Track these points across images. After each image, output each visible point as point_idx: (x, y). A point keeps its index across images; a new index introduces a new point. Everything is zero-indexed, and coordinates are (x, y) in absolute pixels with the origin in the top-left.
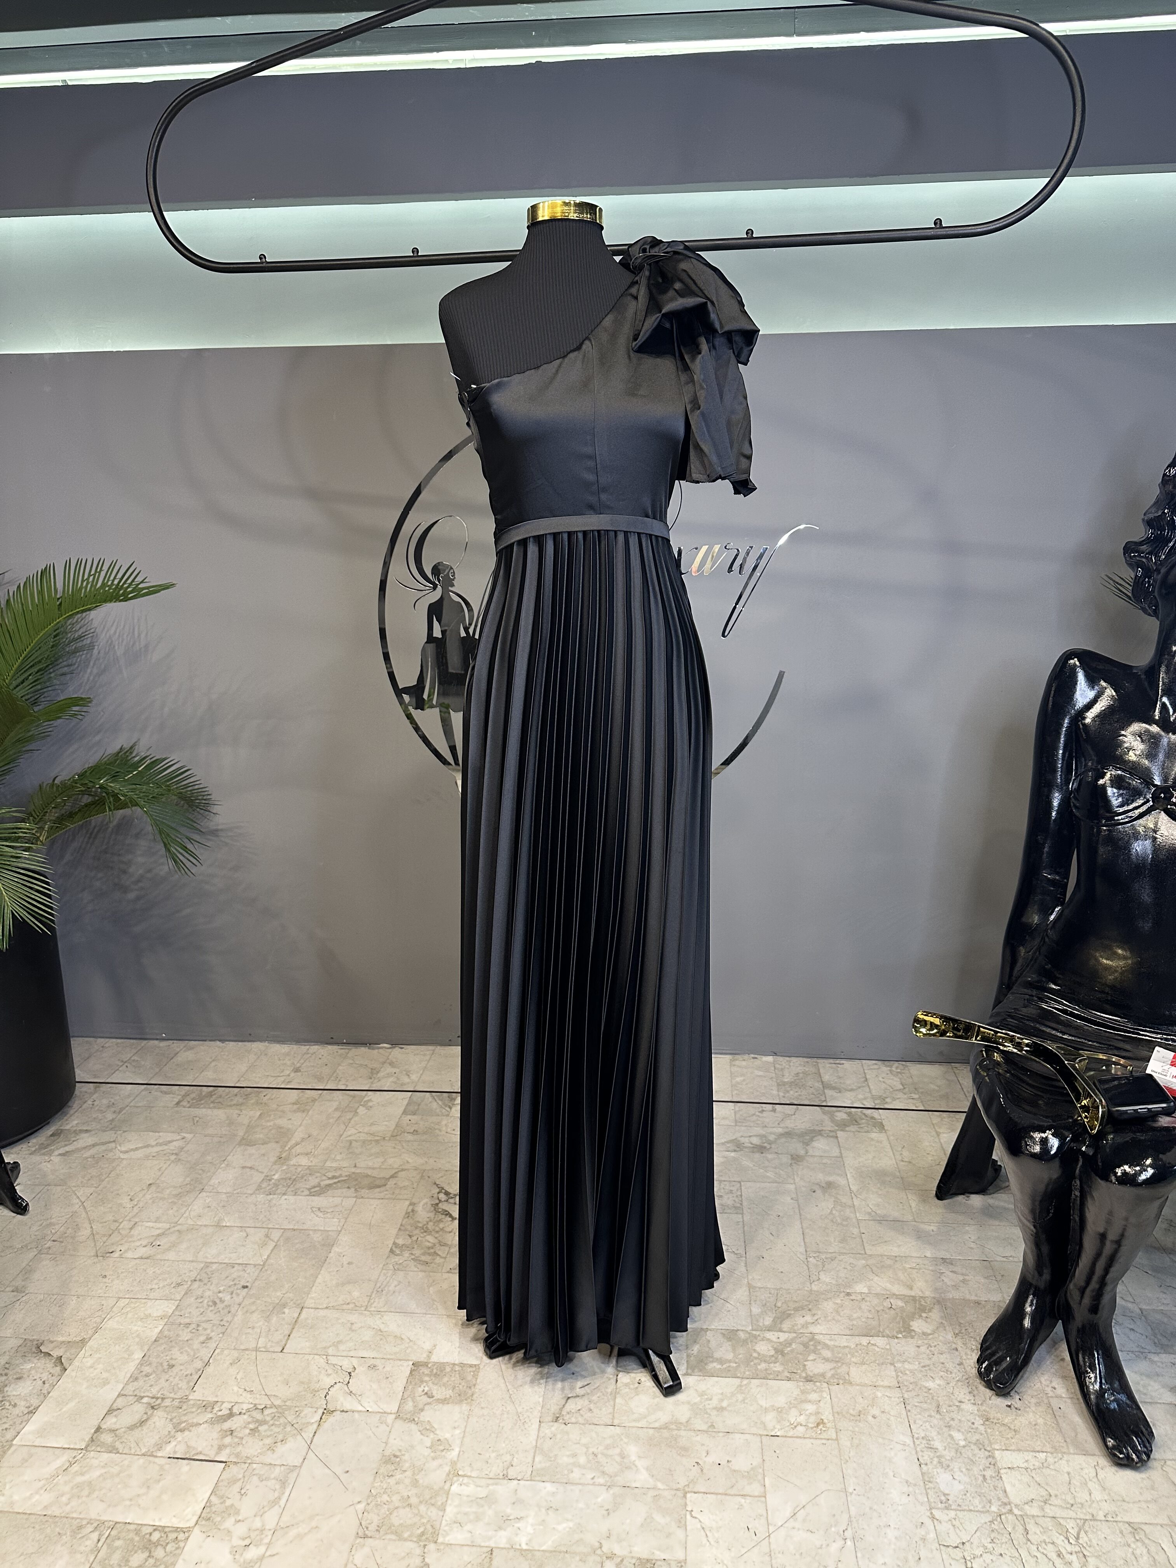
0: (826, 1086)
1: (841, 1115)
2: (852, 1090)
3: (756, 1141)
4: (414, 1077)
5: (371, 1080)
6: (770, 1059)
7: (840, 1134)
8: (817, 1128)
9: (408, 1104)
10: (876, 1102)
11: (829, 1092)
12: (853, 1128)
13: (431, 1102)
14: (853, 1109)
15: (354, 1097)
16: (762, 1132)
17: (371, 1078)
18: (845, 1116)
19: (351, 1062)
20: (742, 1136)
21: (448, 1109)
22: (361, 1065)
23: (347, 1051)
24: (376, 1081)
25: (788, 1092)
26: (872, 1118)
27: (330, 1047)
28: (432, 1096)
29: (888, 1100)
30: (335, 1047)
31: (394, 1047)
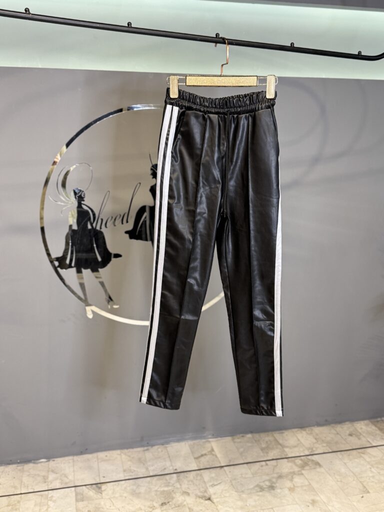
0: (283, 446)
1: (298, 461)
2: (295, 447)
3: (268, 483)
4: (71, 477)
5: (47, 483)
6: (249, 436)
7: (303, 472)
8: (292, 471)
9: (76, 495)
10: (310, 451)
11: (287, 450)
12: (307, 468)
13: (88, 492)
14: (302, 458)
15: (42, 496)
16: (267, 478)
17: (45, 482)
18: (300, 462)
19: (28, 474)
20: (260, 482)
21: (100, 494)
22: (35, 475)
23: (22, 467)
24: (49, 483)
25: (267, 453)
26: (313, 460)
27: (11, 466)
28: (88, 488)
29: (314, 449)
30: (14, 466)
31: (49, 461)
